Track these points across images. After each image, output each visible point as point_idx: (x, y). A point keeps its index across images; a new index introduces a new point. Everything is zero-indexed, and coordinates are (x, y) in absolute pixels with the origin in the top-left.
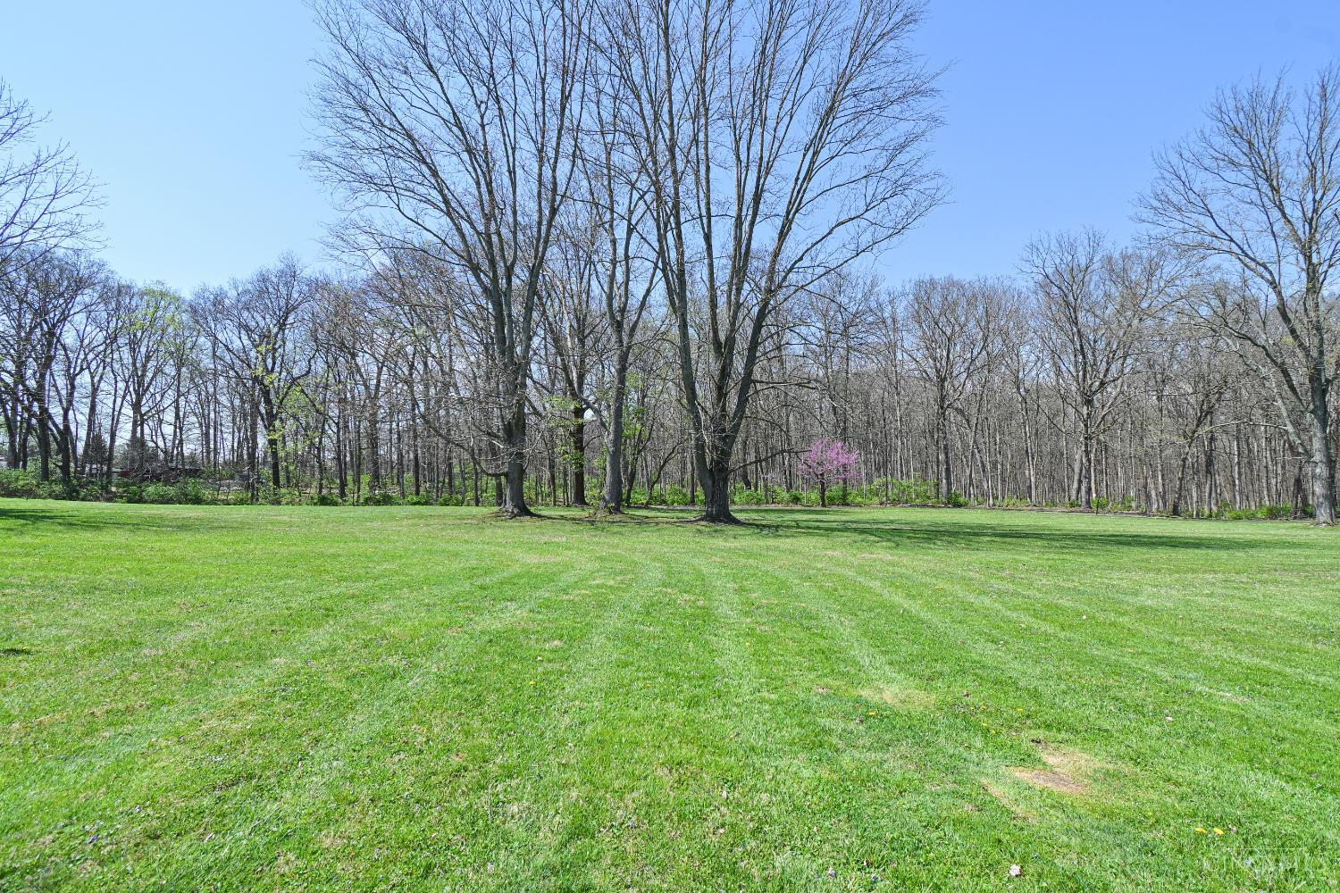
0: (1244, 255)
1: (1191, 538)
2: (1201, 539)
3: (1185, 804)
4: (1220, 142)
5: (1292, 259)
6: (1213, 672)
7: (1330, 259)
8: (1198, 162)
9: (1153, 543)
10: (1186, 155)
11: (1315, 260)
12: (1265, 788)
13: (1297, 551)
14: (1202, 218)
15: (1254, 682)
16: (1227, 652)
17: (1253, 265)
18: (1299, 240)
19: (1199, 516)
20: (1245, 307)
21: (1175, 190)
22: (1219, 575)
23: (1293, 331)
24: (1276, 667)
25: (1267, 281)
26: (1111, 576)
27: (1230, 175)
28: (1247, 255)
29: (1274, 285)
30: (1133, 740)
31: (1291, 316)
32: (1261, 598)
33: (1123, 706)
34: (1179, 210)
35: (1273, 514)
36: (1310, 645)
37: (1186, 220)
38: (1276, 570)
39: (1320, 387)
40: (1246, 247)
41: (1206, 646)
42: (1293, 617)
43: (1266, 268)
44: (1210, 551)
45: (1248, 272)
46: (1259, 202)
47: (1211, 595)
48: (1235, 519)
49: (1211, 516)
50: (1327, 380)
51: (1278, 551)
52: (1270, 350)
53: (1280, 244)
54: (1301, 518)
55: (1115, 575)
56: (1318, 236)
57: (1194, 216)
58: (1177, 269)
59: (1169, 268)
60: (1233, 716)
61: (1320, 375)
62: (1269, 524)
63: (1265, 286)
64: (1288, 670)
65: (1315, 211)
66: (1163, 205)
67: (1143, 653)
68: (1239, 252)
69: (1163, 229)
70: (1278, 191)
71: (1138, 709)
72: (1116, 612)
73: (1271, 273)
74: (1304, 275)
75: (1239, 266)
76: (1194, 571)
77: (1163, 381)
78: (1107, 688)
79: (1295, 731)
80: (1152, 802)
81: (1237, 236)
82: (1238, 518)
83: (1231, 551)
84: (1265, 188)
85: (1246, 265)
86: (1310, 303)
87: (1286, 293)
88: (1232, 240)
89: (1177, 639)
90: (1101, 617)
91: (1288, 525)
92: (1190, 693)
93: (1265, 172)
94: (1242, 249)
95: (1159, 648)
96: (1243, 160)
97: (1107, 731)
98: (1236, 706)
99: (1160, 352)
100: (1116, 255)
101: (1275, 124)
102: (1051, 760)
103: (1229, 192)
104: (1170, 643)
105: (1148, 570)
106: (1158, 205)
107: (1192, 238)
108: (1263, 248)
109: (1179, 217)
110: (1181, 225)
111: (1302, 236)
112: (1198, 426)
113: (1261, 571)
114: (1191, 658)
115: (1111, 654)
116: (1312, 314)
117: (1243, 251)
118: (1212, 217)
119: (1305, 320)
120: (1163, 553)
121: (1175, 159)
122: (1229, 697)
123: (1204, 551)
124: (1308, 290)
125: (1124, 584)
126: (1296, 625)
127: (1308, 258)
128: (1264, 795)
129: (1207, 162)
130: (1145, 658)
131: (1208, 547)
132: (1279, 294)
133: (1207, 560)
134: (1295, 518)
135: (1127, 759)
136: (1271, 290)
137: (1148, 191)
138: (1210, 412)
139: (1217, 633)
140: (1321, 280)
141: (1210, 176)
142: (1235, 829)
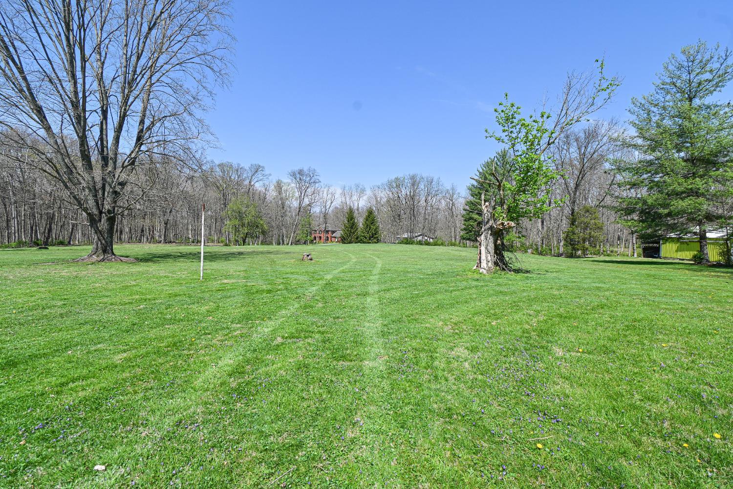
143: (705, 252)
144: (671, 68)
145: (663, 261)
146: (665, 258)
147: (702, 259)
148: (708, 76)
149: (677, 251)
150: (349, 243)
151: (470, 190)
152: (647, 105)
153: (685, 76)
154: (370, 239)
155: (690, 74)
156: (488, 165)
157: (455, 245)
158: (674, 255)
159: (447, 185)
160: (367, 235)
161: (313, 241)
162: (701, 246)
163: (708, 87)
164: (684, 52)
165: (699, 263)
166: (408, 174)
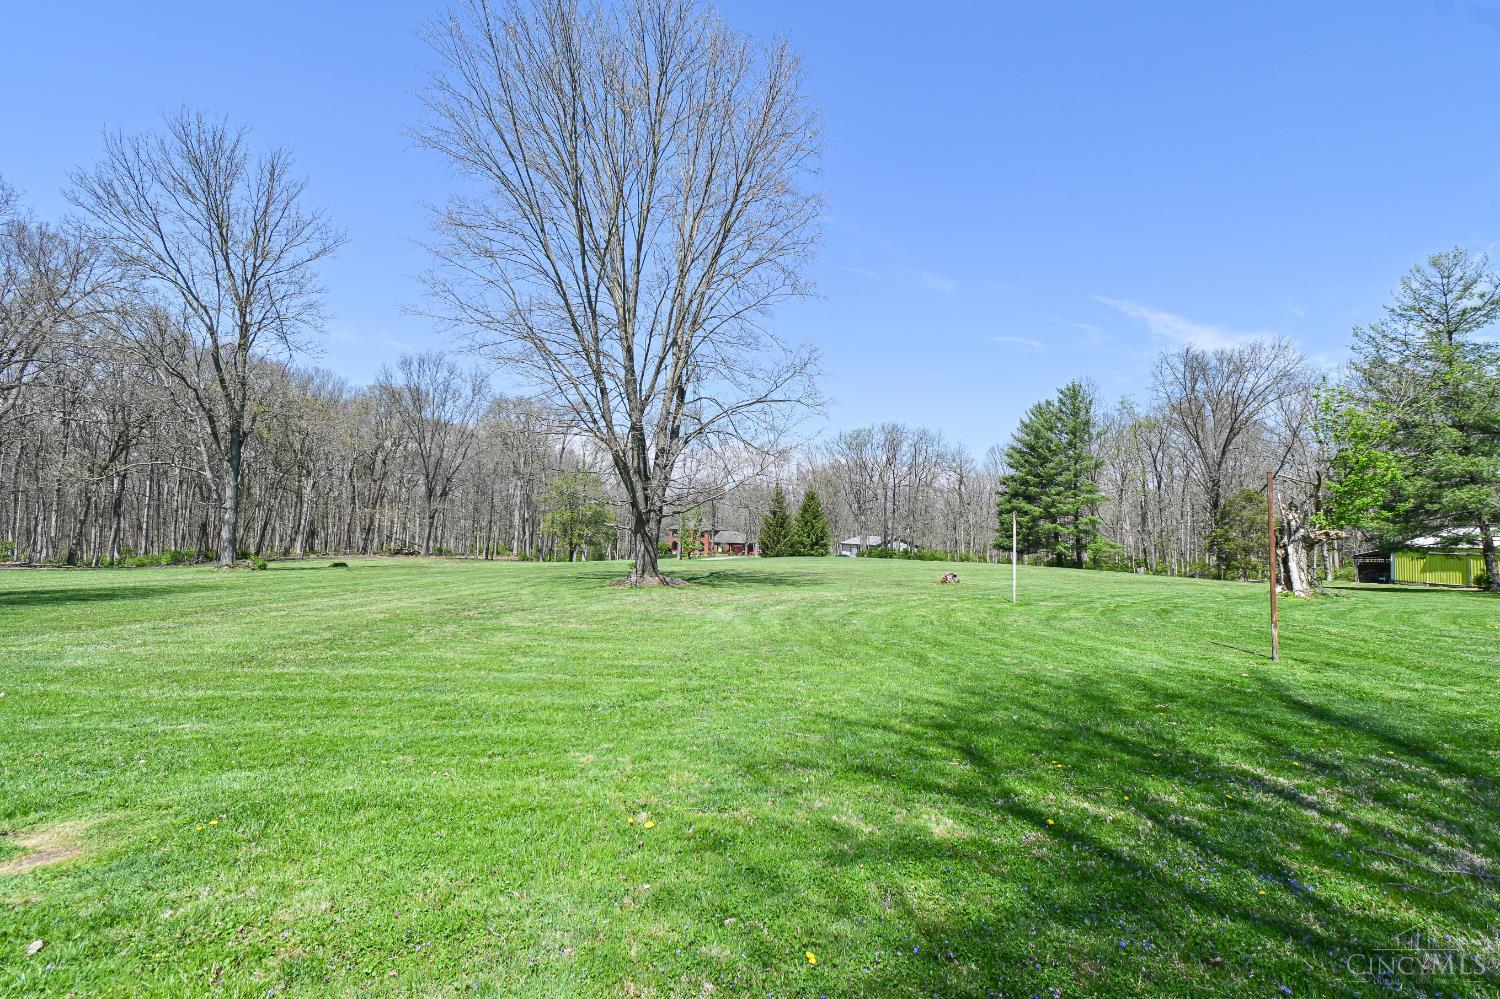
0: (188, 291)
1: (101, 589)
2: (113, 589)
3: (181, 817)
4: (180, 164)
5: (230, 312)
6: (168, 712)
7: (260, 323)
8: (155, 171)
9: (57, 599)
10: (144, 157)
11: (248, 320)
12: (236, 780)
13: (209, 593)
14: (151, 234)
15: (206, 709)
16: (174, 692)
17: (195, 304)
18: (237, 296)
19: (99, 565)
20: (182, 343)
21: (126, 190)
22: (145, 625)
23: (222, 381)
24: (219, 693)
25: (207, 325)
26: (22, 642)
27: (187, 204)
28: (191, 293)
29: (212, 331)
30: (114, 791)
31: (223, 367)
32: (192, 639)
33: (90, 767)
34: (126, 212)
35: (177, 560)
36: (239, 670)
37: (133, 228)
38: (196, 613)
39: (238, 438)
40: (190, 284)
41: (155, 692)
42: (222, 651)
43: (207, 312)
44: (127, 602)
45: (189, 309)
46: (209, 244)
47: (145, 644)
48: (138, 566)
49: (112, 564)
50: (244, 433)
51: (192, 595)
52: (201, 394)
53: (222, 293)
54: (203, 562)
55: (25, 641)
56: (252, 299)
57: (142, 227)
58: (109, 275)
59: (101, 272)
60: (197, 740)
61: (239, 427)
62: (173, 570)
63: (204, 329)
64: (228, 693)
65: (253, 275)
66: (107, 197)
67: (92, 713)
68: (185, 286)
69: (106, 227)
70: (226, 242)
71: (107, 764)
72: (43, 681)
73: (210, 318)
74: (237, 329)
75: (182, 300)
76: (118, 623)
77: (73, 403)
78: (67, 756)
79: (246, 735)
80: (153, 828)
81: (185, 268)
82: (141, 565)
83: (149, 600)
84: (216, 234)
85: (188, 301)
86: (239, 358)
87: (222, 341)
88: (178, 271)
89: (123, 692)
90: (26, 690)
91: (192, 569)
92: (154, 735)
93: (218, 217)
94: (187, 284)
95: (108, 703)
96: (199, 194)
97: (83, 793)
98: (197, 732)
99: (73, 367)
100: (33, 227)
101: (232, 176)
102: (29, 843)
103: (182, 220)
104: (118, 698)
105: (64, 629)
106: (104, 196)
107: (134, 250)
108: (206, 290)
109: (125, 221)
110: (127, 231)
111: (241, 293)
112: (111, 461)
113: (183, 614)
114: (145, 706)
115: (56, 723)
116: (240, 369)
117: (188, 287)
118: (162, 237)
119: (234, 372)
120: (75, 609)
121: (131, 156)
122: (188, 727)
123: (121, 602)
124: (240, 345)
125: (39, 648)
126: (224, 658)
127: (242, 315)
128: (237, 786)
129: (164, 177)
130: (96, 718)
131: (124, 598)
132: (215, 341)
133: (128, 611)
134: (197, 563)
135: (115, 808)
136: (208, 335)
137: (91, 172)
138: (126, 447)
139: (160, 678)
140: (250, 339)
141: (165, 193)
142: (225, 816)
143: (1495, 571)
144: (1415, 285)
145: (1396, 586)
146: (1400, 582)
147: (1491, 582)
148: (1476, 302)
149: (1423, 571)
150: (777, 556)
151: (1010, 456)
152: (1379, 338)
153: (1438, 298)
154: (812, 549)
155: (1445, 295)
156: (1039, 411)
157: (968, 559)
158: (1418, 577)
159: (950, 442)
160: (807, 541)
161: (670, 550)
162: (1487, 563)
163: (1475, 317)
164: (1434, 264)
165: (1486, 589)
166: (880, 423)
